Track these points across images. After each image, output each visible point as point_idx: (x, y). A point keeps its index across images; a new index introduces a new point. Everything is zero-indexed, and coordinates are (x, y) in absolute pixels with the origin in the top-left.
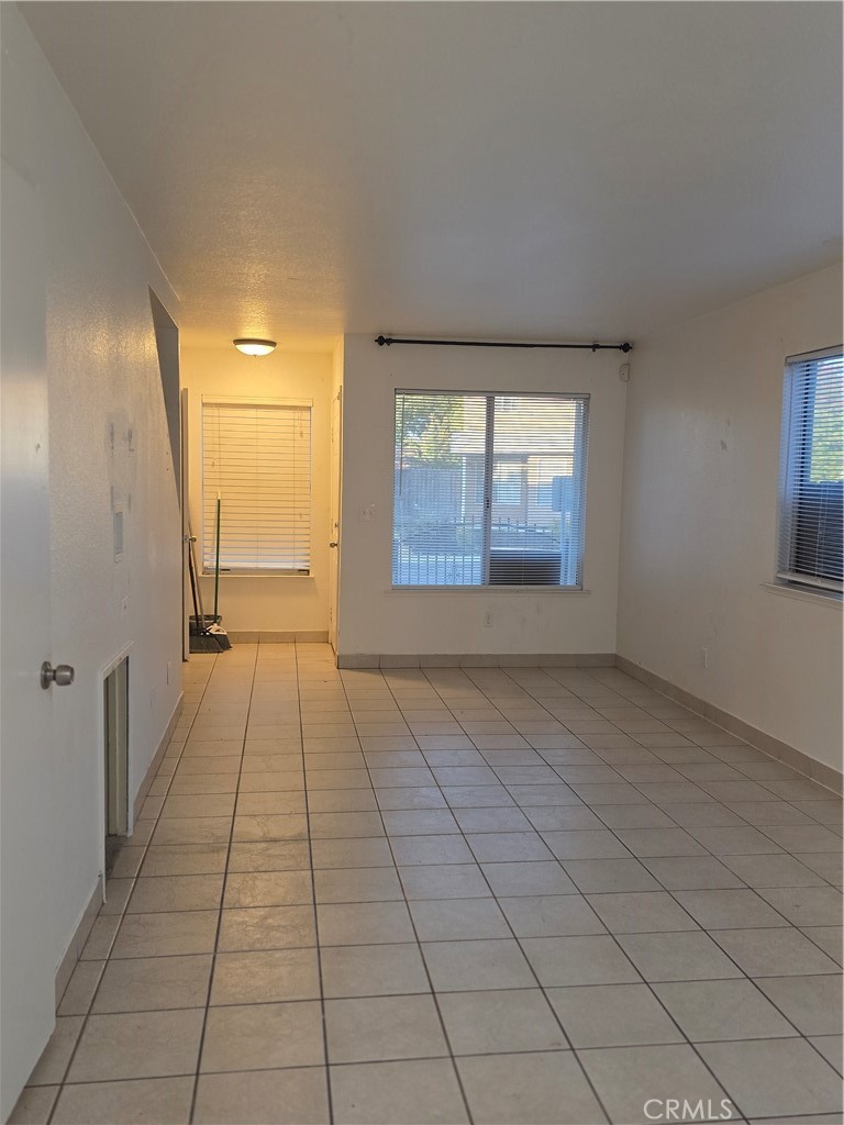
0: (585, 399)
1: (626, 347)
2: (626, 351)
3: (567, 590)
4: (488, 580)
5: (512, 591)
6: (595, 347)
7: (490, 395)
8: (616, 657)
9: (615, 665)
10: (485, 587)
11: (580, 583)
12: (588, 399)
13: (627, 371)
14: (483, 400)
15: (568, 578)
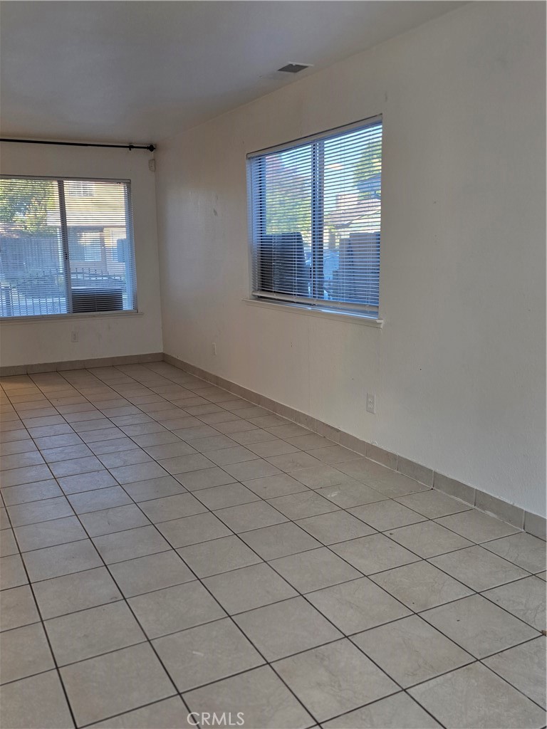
0: (128, 184)
1: (151, 148)
2: (152, 150)
3: (128, 313)
4: (71, 309)
5: (90, 316)
6: (131, 147)
7: (59, 179)
8: (163, 355)
9: (163, 360)
10: (70, 315)
11: (136, 308)
12: (130, 183)
13: (154, 164)
14: (55, 183)
15: (127, 305)
